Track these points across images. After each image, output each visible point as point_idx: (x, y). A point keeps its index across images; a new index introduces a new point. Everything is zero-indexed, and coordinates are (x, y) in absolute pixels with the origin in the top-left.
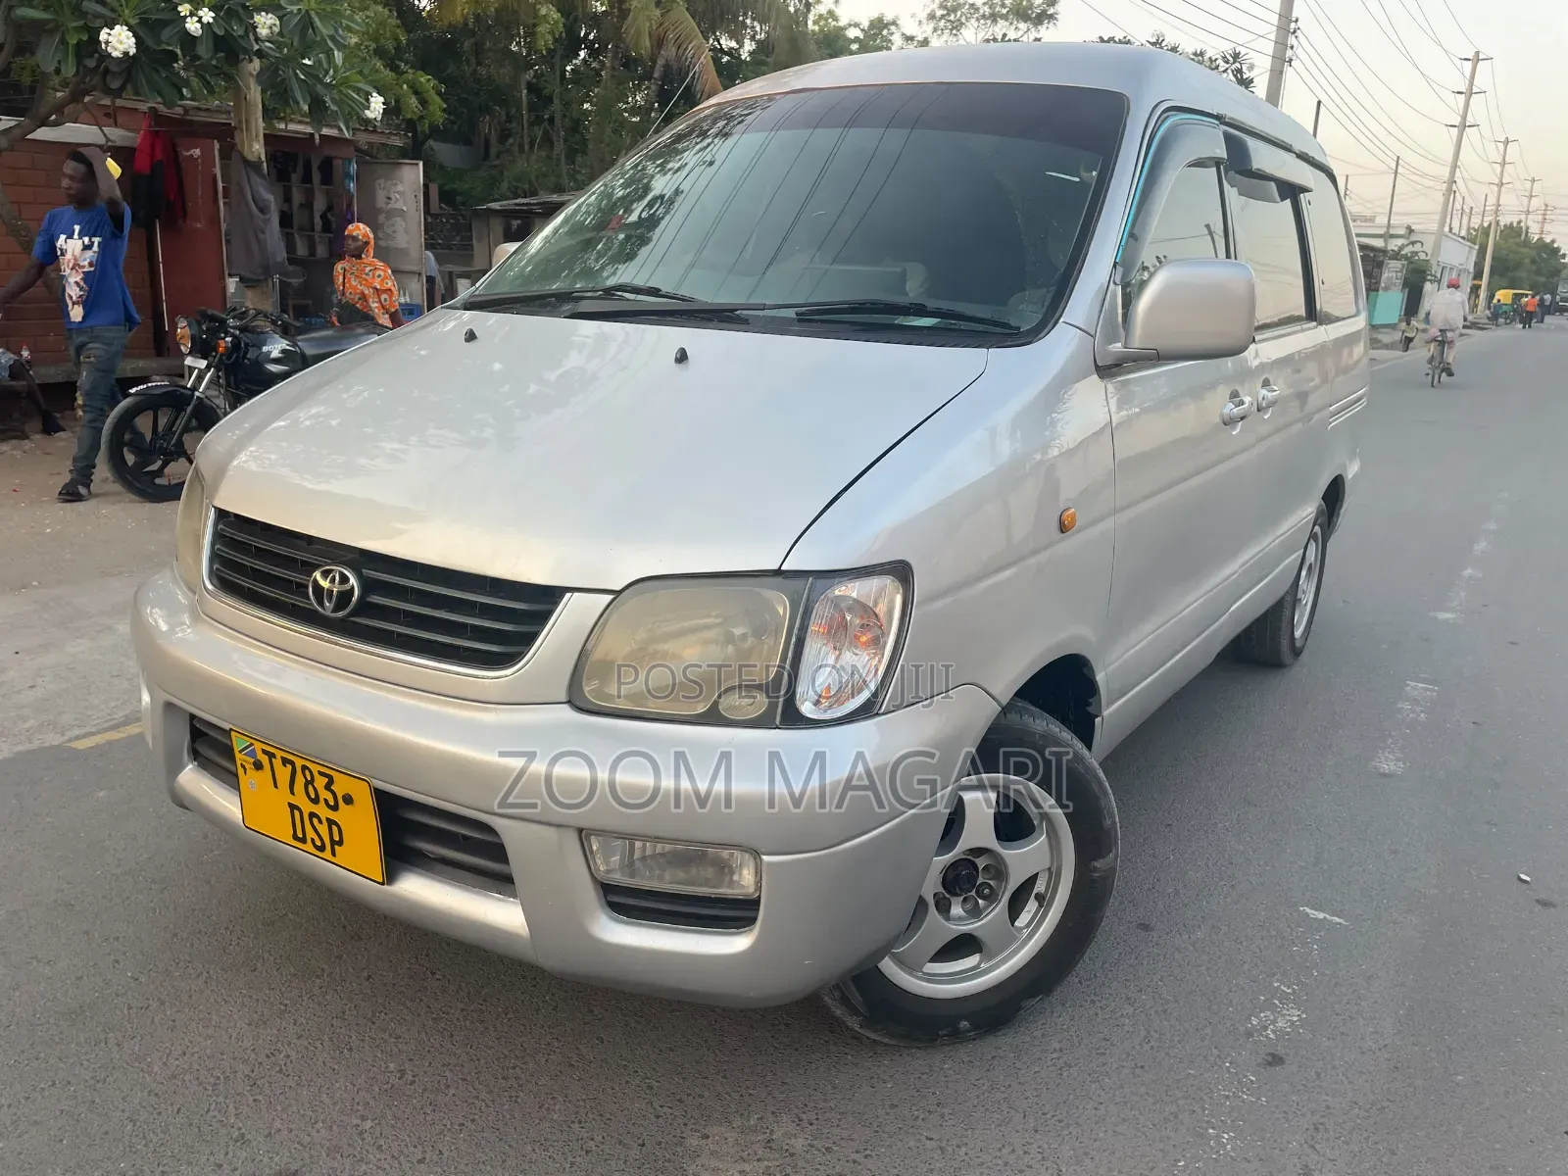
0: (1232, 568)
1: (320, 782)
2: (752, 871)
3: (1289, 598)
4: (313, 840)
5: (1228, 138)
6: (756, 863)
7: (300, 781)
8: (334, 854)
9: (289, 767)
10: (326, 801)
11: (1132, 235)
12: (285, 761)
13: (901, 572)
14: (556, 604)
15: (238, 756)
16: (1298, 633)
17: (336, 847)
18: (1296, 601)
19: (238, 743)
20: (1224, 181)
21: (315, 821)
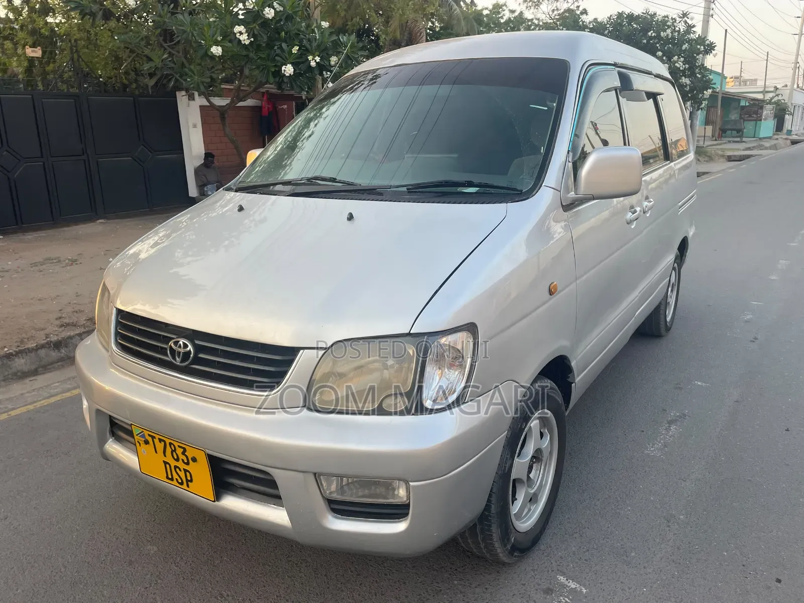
0: (635, 295)
1: (179, 451)
2: (405, 490)
3: (663, 303)
4: (177, 479)
5: (620, 74)
6: (407, 486)
7: (169, 450)
8: (188, 486)
9: (163, 443)
10: (183, 460)
11: (576, 135)
12: (160, 440)
13: (471, 328)
14: (296, 355)
15: (136, 437)
16: (668, 319)
17: (189, 483)
18: (667, 304)
19: (136, 431)
20: (620, 96)
21: (177, 470)
